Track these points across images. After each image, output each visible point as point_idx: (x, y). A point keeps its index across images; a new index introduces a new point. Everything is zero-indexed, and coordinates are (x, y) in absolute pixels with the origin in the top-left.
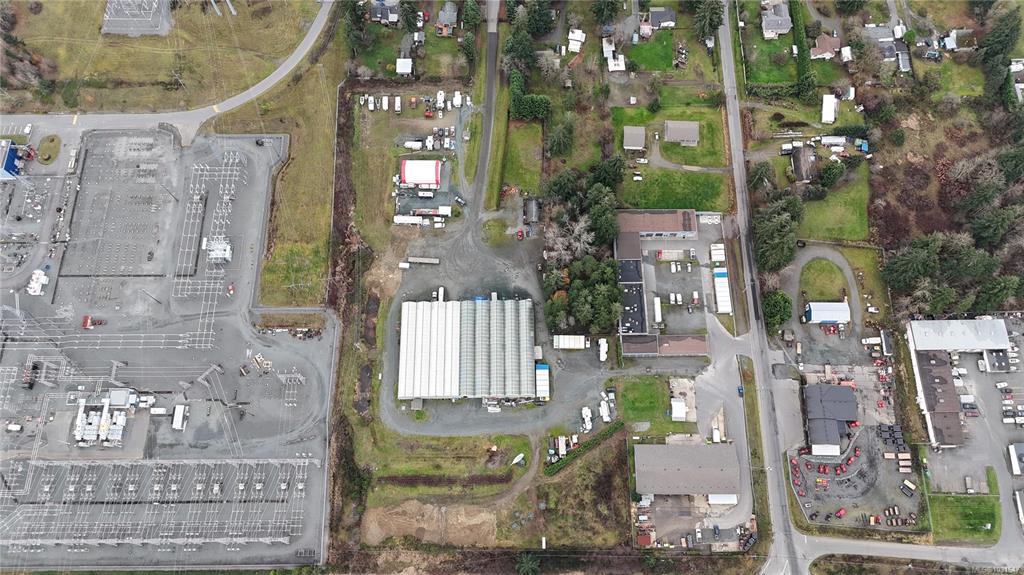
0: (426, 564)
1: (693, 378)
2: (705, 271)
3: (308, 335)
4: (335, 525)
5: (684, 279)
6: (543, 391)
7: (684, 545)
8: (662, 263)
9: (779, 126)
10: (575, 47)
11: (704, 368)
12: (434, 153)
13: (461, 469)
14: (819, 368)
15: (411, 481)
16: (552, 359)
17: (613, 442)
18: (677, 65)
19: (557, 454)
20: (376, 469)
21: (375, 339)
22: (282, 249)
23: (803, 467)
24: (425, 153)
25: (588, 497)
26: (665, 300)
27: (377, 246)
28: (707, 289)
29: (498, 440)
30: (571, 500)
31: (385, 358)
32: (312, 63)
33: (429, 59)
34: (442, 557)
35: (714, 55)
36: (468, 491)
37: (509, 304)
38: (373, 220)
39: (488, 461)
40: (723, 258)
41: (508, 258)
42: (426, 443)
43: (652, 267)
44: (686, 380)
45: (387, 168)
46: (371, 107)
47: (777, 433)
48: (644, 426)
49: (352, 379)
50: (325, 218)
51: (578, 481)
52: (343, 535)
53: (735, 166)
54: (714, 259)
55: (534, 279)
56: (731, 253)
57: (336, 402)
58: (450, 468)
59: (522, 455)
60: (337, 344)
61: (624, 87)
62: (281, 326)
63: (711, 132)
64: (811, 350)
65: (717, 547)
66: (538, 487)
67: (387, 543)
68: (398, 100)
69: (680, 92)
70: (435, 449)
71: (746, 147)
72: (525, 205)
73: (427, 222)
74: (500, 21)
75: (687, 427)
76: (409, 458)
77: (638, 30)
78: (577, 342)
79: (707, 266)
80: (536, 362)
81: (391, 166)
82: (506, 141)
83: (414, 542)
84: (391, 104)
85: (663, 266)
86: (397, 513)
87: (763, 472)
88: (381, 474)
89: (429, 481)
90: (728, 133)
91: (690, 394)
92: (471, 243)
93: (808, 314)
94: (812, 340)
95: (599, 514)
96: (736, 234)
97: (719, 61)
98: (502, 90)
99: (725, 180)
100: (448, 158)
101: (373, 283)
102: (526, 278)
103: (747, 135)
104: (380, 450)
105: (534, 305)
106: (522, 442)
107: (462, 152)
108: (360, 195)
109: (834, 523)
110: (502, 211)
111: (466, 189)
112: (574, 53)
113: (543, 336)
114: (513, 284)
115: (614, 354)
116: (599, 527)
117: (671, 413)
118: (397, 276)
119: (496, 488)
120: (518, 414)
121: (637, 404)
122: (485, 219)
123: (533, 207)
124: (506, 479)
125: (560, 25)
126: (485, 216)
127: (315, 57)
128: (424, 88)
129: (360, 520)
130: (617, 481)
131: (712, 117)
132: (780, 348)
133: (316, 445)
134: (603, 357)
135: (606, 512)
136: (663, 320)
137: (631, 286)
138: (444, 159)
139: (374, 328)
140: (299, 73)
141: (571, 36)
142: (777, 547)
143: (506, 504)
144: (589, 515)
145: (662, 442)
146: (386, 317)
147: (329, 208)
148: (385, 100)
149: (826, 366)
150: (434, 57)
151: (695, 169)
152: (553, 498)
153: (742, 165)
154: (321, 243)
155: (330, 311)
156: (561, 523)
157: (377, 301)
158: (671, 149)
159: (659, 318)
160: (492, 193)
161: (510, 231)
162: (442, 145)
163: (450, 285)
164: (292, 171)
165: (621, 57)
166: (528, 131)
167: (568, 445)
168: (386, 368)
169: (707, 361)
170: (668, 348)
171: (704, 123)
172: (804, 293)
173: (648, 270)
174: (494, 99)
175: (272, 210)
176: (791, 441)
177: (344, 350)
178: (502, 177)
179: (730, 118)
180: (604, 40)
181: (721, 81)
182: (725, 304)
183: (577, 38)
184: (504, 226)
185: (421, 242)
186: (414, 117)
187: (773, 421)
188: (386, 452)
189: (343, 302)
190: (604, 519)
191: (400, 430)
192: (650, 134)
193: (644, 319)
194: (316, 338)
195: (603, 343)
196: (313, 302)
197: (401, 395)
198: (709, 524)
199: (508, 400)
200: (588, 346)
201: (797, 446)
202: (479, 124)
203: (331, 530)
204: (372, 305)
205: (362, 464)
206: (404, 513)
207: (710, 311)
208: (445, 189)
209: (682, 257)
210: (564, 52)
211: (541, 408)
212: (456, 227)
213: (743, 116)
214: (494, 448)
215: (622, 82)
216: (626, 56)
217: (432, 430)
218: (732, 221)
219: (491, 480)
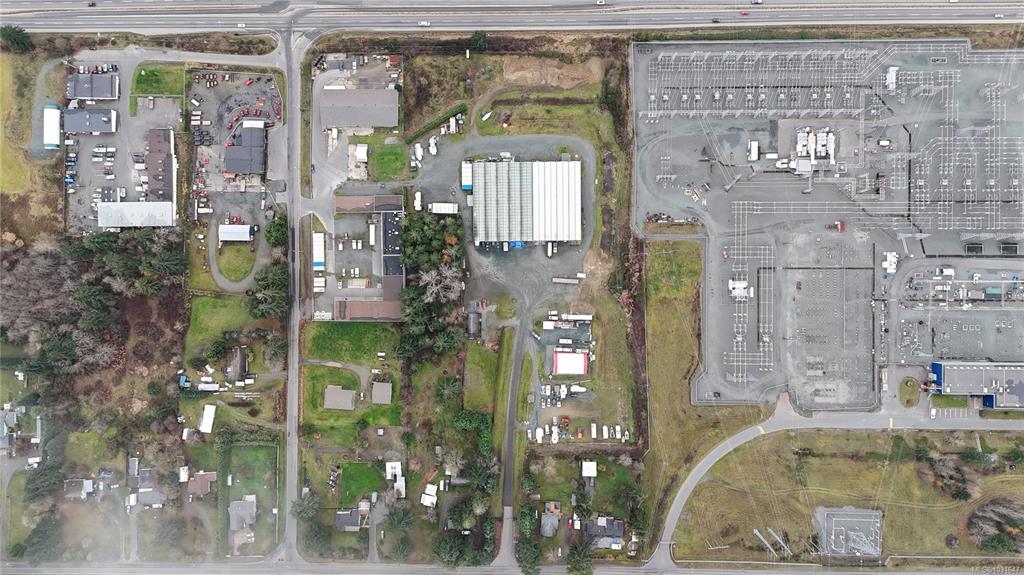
0: (555, 45)
1: (349, 179)
2: (331, 269)
3: (657, 217)
4: (625, 72)
5: (349, 262)
6: (466, 168)
7: (366, 58)
8: (367, 277)
9: (254, 404)
10: (431, 489)
11: (340, 188)
12: (560, 382)
13: (531, 110)
14: (250, 190)
15: (568, 102)
16: (459, 195)
17: (414, 129)
18: (338, 467)
19: (457, 121)
20: (596, 111)
21: (603, 213)
22: (686, 292)
23: (272, 114)
24: (568, 382)
25: (435, 89)
26: (366, 245)
27: (606, 295)
28: (331, 253)
29: (502, 131)
30: (448, 87)
31: (593, 197)
32: (677, 476)
33: (567, 478)
34: (544, 49)
35: (304, 480)
36: (525, 95)
37: (493, 239)
38: (611, 320)
39: (510, 116)
40: (316, 279)
41: (494, 284)
42: (558, 130)
43: (374, 273)
44: (355, 177)
45: (601, 367)
46: (618, 428)
47: (288, 139)
48: (389, 140)
49: (618, 180)
50: (652, 321)
51: (441, 100)
52: (618, 63)
53: (296, 366)
54: (323, 279)
55: (473, 265)
56: (308, 284)
57: (630, 162)
58: (539, 110)
59: (484, 119)
60: (634, 209)
61: (389, 446)
62: (681, 225)
63: (314, 400)
64: (254, 204)
65: (342, 56)
66: (472, 97)
67: (585, 58)
68: (594, 435)
69: (338, 440)
70: (551, 126)
71: (285, 384)
72: (480, 330)
73: (564, 317)
74: (501, 520)
75: (356, 140)
76: (570, 118)
77: (372, 506)
78: (438, 208)
79: (330, 274)
80: (472, 193)
81: (597, 370)
82: (495, 392)
83: (565, 59)
84: (600, 431)
85: (365, 274)
86: (578, 79)
87: (303, 111)
88: (592, 106)
89: (555, 102)
90: (299, 398)
91: (352, 167)
92: (526, 297)
93: (252, 232)
94: (252, 212)
95: (427, 77)
96: (302, 302)
97: (300, 473)
98: (500, 445)
99: (307, 352)
100: (546, 378)
101: (607, 262)
102: (480, 265)
103: (283, 395)
104: (594, 125)
105: (473, 242)
106: (483, 129)
107: (534, 383)
108: (623, 342)
109: (255, 76)
110: (500, 326)
111: (531, 348)
112: (433, 483)
113: (466, 215)
114: (491, 259)
115: (410, 198)
116: (427, 69)
117: (368, 151)
118: (588, 267)
119: (504, 97)
120: (487, 151)
121: (393, 158)
122: (514, 319)
123: (472, 328)
124: (495, 103)
125: (445, 514)
126: (514, 322)
127: (674, 482)
128: (571, 449)
129: (606, 75)
130: (412, 101)
131: (311, 415)
132: (278, 205)
133: (644, 129)
134: (418, 195)
135: (422, 79)
136: (368, 227)
137: (392, 252)
138: (551, 377)
139: (604, 223)
140: (688, 465)
141: (434, 499)
142: (299, 58)
143: (496, 85)
144: (434, 77)
145: (377, 129)
146: (594, 231)
147: (649, 331)
148: (606, 435)
149: (243, 190)
150: (563, 479)
151: (331, 364)
152: (461, 89)
153: (290, 367)
154: (654, 298)
155: (641, 236)
156: (455, 71)
157: (603, 246)
158: (350, 384)
159: (372, 227)
160: (508, 345)
161: (493, 308)
162: (552, 389)
163: (543, 260)
164: (685, 365)
165: (389, 477)
166: (476, 404)
167: (448, 127)
168: (592, 188)
169: (336, 193)
170: (366, 202)
171: (320, 409)
172: (253, 251)
173: (378, 270)
174: (507, 436)
175: (699, 329)
176: (278, 133)
177: (627, 203)
178: (500, 358)
179: (296, 414)
180: (404, 496)
181: (300, 452)
182: (318, 239)
183: (429, 499)
184: (498, 312)
185: (568, 298)
186: (579, 419)
187: (290, 148)
188: (588, 124)
189: (631, 245)
190: (423, 74)
191: (579, 139)
192: (368, 399)
193: (384, 224)
194: (651, 214)
195: (418, 205)
196: (655, 244)
197: (578, 163)
198: (347, 73)
199: (494, 161)
200: (430, 206)
201: (275, 129)
202: (520, 411)
203: (627, 68)
204: (606, 243)
205: (607, 113)
206: (573, 79)
207: (330, 234)
208: (549, 347)
209: (350, 281)
210: (442, 483)
211: (469, 155)
212: (539, 312)
213: (284, 414)
214: (505, 125)
215: (389, 452)
216: (383, 479)
217: (554, 138)
218: (304, 314)
219: (508, 102)
